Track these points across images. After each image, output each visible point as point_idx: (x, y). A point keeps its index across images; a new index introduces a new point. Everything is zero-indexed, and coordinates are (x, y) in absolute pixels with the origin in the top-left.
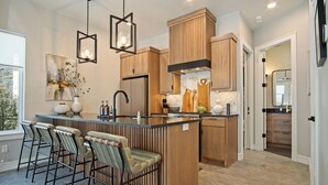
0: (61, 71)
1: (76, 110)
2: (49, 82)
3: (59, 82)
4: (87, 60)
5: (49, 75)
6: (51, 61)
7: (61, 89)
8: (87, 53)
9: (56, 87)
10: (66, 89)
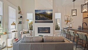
0: (67, 18)
1: (71, 27)
2: (65, 21)
3: (67, 21)
4: (74, 15)
5: (65, 20)
6: (65, 17)
7: (67, 22)
8: (74, 14)
9: (66, 22)
10: (69, 22)
